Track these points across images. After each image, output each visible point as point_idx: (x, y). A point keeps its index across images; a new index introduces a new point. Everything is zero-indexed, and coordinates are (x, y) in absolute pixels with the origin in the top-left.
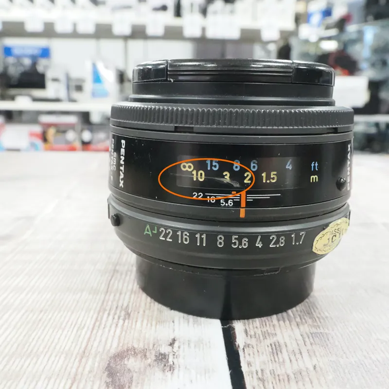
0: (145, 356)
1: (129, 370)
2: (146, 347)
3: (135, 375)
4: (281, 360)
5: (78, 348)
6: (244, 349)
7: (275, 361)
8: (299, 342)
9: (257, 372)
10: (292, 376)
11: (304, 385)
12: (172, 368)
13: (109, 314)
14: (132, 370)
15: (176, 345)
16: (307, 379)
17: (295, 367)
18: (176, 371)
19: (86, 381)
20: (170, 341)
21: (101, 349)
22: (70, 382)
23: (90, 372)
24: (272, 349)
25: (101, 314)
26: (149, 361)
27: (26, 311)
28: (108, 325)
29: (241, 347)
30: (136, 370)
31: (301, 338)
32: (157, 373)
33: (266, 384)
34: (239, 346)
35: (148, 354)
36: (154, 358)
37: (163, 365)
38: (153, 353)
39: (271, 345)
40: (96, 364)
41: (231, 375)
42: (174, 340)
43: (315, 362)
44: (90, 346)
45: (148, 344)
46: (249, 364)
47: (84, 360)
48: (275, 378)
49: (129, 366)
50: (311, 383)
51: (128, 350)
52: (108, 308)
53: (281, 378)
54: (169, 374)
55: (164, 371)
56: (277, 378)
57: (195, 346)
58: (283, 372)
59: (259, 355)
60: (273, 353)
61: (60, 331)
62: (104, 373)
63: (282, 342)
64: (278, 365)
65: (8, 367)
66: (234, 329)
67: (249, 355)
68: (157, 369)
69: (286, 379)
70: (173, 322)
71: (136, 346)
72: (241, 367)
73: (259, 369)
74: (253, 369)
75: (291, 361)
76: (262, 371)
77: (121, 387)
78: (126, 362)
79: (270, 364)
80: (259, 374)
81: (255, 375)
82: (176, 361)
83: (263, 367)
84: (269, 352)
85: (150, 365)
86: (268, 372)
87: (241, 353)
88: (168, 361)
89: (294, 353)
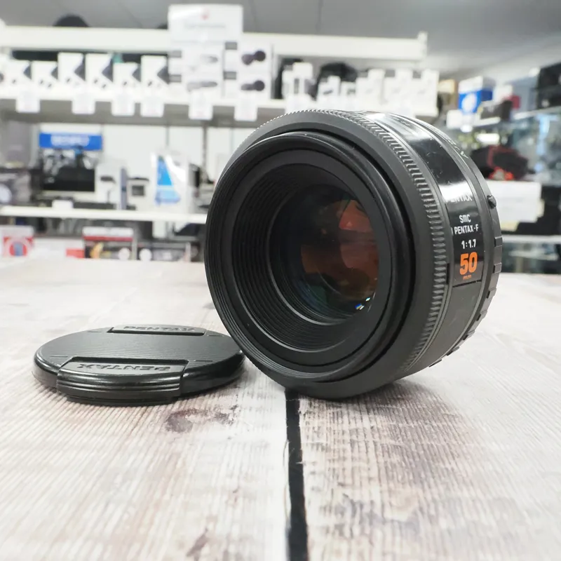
0: (206, 414)
1: (189, 422)
2: (207, 409)
3: (194, 424)
4: (340, 422)
6: (305, 415)
7: (334, 423)
8: (362, 413)
9: (314, 428)
10: (348, 432)
11: (357, 437)
12: (231, 423)
14: (192, 422)
15: (237, 409)
16: (362, 434)
17: (353, 426)
18: (234, 425)
19: (148, 426)
20: (232, 406)
21: (162, 409)
22: (132, 426)
23: (152, 421)
26: (209, 417)
29: (303, 413)
30: (196, 422)
32: (217, 425)
33: (320, 435)
34: (300, 412)
35: (208, 413)
36: (214, 415)
37: (222, 420)
38: (214, 413)
39: (333, 413)
40: (158, 418)
41: (288, 428)
42: (236, 407)
43: (373, 424)
45: (210, 409)
46: (307, 423)
49: (189, 420)
50: (365, 436)
51: (188, 411)
53: (336, 432)
54: (227, 426)
55: (223, 423)
56: (332, 432)
57: (257, 411)
58: (340, 429)
59: (319, 419)
60: (334, 418)
62: (165, 422)
64: (336, 425)
66: (299, 402)
67: (309, 418)
68: (216, 422)
69: (341, 432)
70: (237, 395)
72: (298, 424)
73: (316, 426)
74: (311, 426)
75: (350, 423)
76: (319, 428)
77: (180, 431)
78: (186, 417)
79: (329, 424)
80: (316, 429)
81: (311, 430)
82: (235, 419)
83: (320, 425)
84: (330, 418)
85: (209, 420)
86: (325, 428)
87: (301, 417)
88: (228, 418)
89: (355, 419)
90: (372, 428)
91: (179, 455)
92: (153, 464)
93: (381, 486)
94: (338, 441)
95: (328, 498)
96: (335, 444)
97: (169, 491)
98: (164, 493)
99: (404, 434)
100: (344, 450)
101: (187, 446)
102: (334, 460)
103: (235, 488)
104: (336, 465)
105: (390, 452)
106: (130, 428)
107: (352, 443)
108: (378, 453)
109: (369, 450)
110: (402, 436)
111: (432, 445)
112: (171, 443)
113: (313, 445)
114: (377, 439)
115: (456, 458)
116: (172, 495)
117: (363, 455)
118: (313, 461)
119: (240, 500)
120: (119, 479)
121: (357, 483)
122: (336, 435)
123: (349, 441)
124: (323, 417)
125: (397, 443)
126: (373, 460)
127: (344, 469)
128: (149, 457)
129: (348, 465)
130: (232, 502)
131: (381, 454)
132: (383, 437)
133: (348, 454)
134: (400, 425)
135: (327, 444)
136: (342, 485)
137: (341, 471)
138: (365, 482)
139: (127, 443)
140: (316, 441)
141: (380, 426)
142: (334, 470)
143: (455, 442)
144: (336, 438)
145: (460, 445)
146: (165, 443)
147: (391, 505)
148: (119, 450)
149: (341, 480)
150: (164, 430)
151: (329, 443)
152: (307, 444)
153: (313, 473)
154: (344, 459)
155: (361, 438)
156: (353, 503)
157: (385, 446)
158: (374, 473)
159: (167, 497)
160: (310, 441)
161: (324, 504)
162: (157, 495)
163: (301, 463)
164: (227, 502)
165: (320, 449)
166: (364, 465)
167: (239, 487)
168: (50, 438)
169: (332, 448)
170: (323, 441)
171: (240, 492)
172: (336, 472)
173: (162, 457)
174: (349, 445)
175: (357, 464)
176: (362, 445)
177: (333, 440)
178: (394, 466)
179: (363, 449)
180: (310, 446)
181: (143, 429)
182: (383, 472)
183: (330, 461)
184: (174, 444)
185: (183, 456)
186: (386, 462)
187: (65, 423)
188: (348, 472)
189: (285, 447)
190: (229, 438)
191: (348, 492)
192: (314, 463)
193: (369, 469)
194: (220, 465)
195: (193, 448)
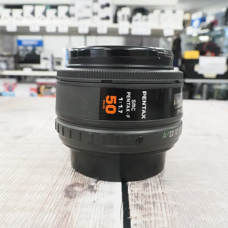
0: (83, 186)
2: (84, 183)
3: (78, 193)
4: (147, 190)
5: (52, 182)
6: (130, 185)
7: (145, 190)
8: (158, 183)
9: (135, 194)
10: (152, 196)
11: (156, 199)
12: (95, 191)
13: (68, 170)
14: (77, 191)
15: (98, 183)
16: (158, 197)
17: (154, 192)
18: (97, 192)
19: (55, 194)
21: (63, 183)
22: (48, 194)
23: (58, 191)
24: (144, 186)
25: (64, 170)
26: (85, 188)
27: (29, 167)
28: (67, 174)
30: (79, 191)
31: (159, 182)
32: (88, 193)
33: (138, 198)
34: (128, 184)
35: (85, 185)
36: (87, 187)
37: (91, 190)
38: (87, 185)
39: (144, 184)
40: (60, 189)
41: (122, 194)
42: (98, 181)
43: (163, 191)
44: (58, 182)
46: (132, 191)
47: (55, 187)
48: (143, 196)
49: (75, 190)
50: (160, 199)
51: (75, 184)
52: (67, 167)
53: (146, 196)
54: (94, 193)
55: (91, 192)
56: (144, 197)
58: (148, 194)
59: (137, 188)
60: (144, 187)
61: (44, 176)
62: (64, 192)
63: (149, 183)
64: (145, 192)
65: (20, 188)
67: (133, 187)
68: (88, 191)
69: (148, 197)
71: (79, 182)
72: (128, 192)
73: (136, 193)
74: (133, 193)
75: (152, 190)
76: (137, 193)
77: (71, 197)
78: (74, 188)
79: (142, 191)
80: (136, 195)
81: (134, 195)
82: (97, 189)
83: (138, 192)
84: (143, 187)
85: (85, 190)
86: (140, 194)
87: (129, 187)
88: (94, 189)
89: (154, 188)
90: (163, 193)
91: (69, 214)
94: (147, 202)
96: (145, 204)
99: (179, 197)
100: (150, 209)
101: (74, 207)
102: (145, 216)
104: (147, 219)
105: (173, 210)
106: (47, 196)
107: (154, 203)
108: (167, 210)
109: (163, 208)
110: (178, 198)
111: (193, 204)
112: (66, 205)
113: (135, 205)
114: (166, 201)
115: (206, 213)
117: (159, 211)
118: (135, 216)
122: (146, 198)
123: (152, 202)
124: (139, 187)
125: (176, 204)
126: (165, 215)
127: (151, 222)
128: (55, 216)
129: (153, 218)
131: (169, 211)
132: (168, 200)
133: (152, 211)
134: (177, 191)
135: (142, 205)
137: (149, 223)
139: (45, 206)
140: (136, 203)
141: (167, 192)
142: (146, 222)
143: (203, 202)
144: (146, 200)
145: (206, 204)
146: (63, 206)
150: (63, 197)
151: (143, 204)
152: (132, 205)
153: (135, 225)
154: (151, 215)
155: (158, 200)
157: (170, 205)
158: (166, 224)
160: (133, 203)
163: (129, 218)
165: (138, 208)
166: (160, 218)
169: (144, 207)
170: (139, 202)
172: (147, 223)
174: (153, 205)
175: (157, 218)
176: (159, 205)
177: (144, 202)
178: (175, 219)
179: (159, 207)
180: (133, 206)
181: (53, 196)
182: (170, 224)
183: (143, 216)
184: (67, 206)
185: (71, 214)
186: (171, 217)
188: (153, 224)
189: (121, 207)
190: (94, 202)
192: (136, 218)
193: (163, 222)
194: (90, 220)
195: (77, 208)
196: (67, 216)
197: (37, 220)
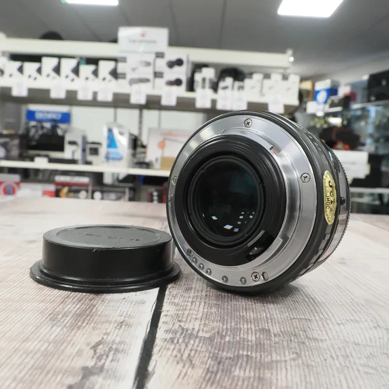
4: (189, 292)
7: (186, 292)
10: (192, 297)
11: (196, 299)
17: (196, 295)
33: (176, 298)
39: (187, 288)
43: (208, 293)
46: (170, 292)
56: (183, 297)
58: (188, 295)
59: (177, 290)
60: (186, 290)
63: (194, 287)
67: (172, 290)
69: (188, 297)
72: (165, 293)
74: (172, 294)
75: (194, 293)
76: (176, 294)
77: (98, 294)
79: (182, 293)
80: (174, 295)
81: (171, 296)
84: (184, 290)
87: (168, 289)
89: (198, 291)
90: (206, 295)
91: (94, 306)
92: (79, 310)
93: (201, 322)
94: (185, 301)
95: (171, 326)
97: (86, 322)
98: (83, 323)
100: (187, 306)
101: (100, 301)
102: (179, 310)
103: (122, 321)
104: (180, 312)
105: (212, 307)
107: (192, 302)
108: (205, 307)
109: (201, 306)
112: (91, 300)
113: (170, 303)
114: (207, 301)
116: (87, 324)
117: (196, 308)
119: (123, 327)
120: (60, 316)
121: (189, 320)
122: (185, 298)
124: (180, 290)
125: (218, 303)
126: (201, 310)
127: (183, 314)
128: (78, 306)
129: (187, 312)
130: (119, 327)
131: (207, 308)
132: (210, 300)
133: (189, 307)
136: (180, 321)
137: (181, 315)
138: (193, 320)
139: (67, 300)
140: (173, 301)
146: (88, 300)
147: (203, 330)
148: (62, 303)
149: (180, 319)
151: (179, 302)
152: (167, 302)
153: (166, 315)
154: (186, 309)
155: (198, 300)
156: (183, 329)
157: (210, 304)
158: (199, 316)
159: (84, 324)
160: (169, 301)
161: (167, 329)
162: (80, 323)
163: (161, 311)
164: (116, 327)
165: (173, 305)
166: (195, 312)
167: (124, 321)
168: (24, 296)
169: (180, 304)
170: (176, 301)
171: (124, 323)
172: (179, 315)
173: (85, 307)
174: (190, 303)
175: (191, 312)
176: (198, 303)
177: (182, 301)
178: (211, 313)
179: (198, 305)
182: (204, 316)
183: (177, 310)
184: (93, 301)
185: (97, 306)
186: (208, 312)
187: (33, 290)
188: (185, 316)
189: (154, 304)
190: (124, 299)
191: (182, 324)
192: (168, 311)
193: (197, 314)
194: (116, 311)
195: (103, 303)
196: (92, 307)
197: (57, 309)
